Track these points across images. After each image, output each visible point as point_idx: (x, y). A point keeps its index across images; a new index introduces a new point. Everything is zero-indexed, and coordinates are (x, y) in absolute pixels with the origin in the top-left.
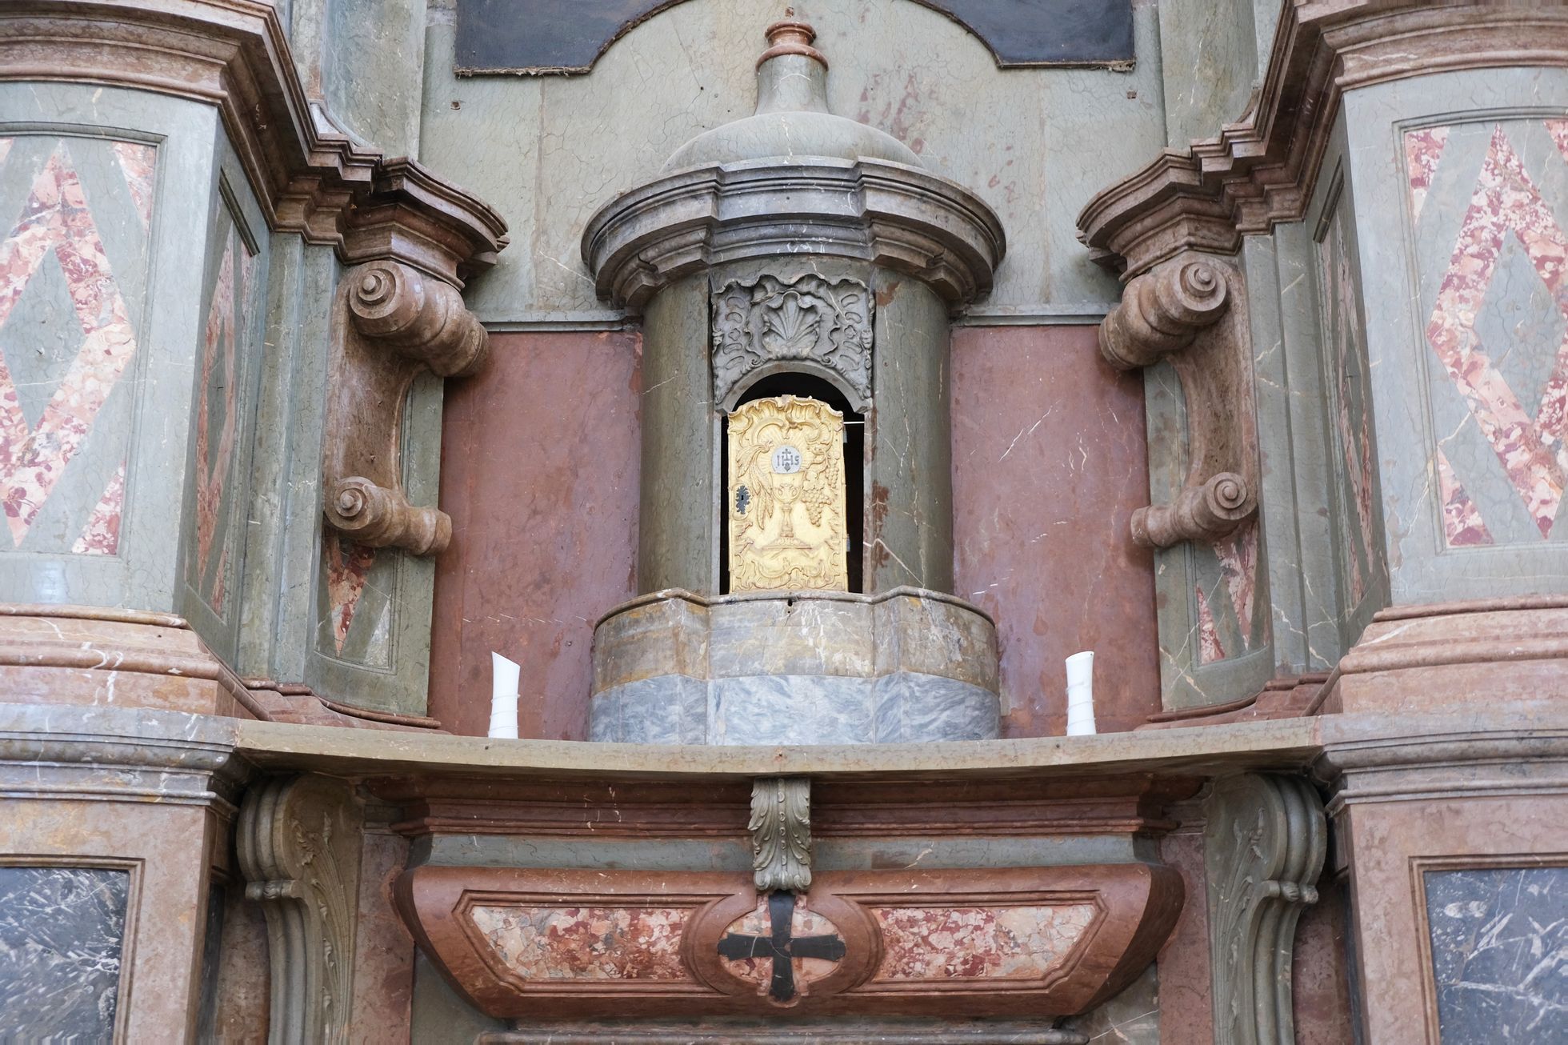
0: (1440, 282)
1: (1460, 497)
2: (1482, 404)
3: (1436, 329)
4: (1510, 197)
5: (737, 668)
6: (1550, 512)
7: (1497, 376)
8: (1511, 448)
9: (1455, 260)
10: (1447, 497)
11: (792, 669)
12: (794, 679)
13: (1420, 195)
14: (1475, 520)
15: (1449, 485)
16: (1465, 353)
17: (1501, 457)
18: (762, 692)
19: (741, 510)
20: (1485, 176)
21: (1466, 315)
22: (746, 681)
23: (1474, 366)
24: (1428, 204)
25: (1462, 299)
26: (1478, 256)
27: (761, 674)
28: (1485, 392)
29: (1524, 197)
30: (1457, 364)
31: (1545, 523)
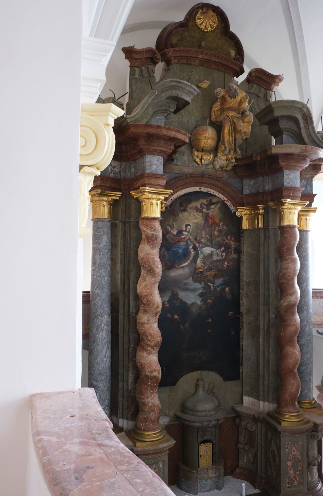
0: (288, 459)
1: (288, 483)
2: (291, 473)
3: (287, 465)
4: (295, 450)
5: (201, 479)
6: (296, 485)
7: (293, 470)
8: (293, 478)
9: (290, 457)
10: (287, 483)
11: (208, 479)
12: (208, 480)
13: (287, 450)
14: (289, 486)
15: (287, 482)
16: (290, 468)
17: (292, 479)
18: (205, 482)
19: (201, 457)
20: (293, 448)
21: (290, 464)
22: (203, 480)
23: (291, 469)
24: (288, 450)
25: (290, 462)
26: (292, 457)
27: (204, 480)
28: (291, 472)
29: (297, 450)
30: (289, 469)
31: (295, 486)
